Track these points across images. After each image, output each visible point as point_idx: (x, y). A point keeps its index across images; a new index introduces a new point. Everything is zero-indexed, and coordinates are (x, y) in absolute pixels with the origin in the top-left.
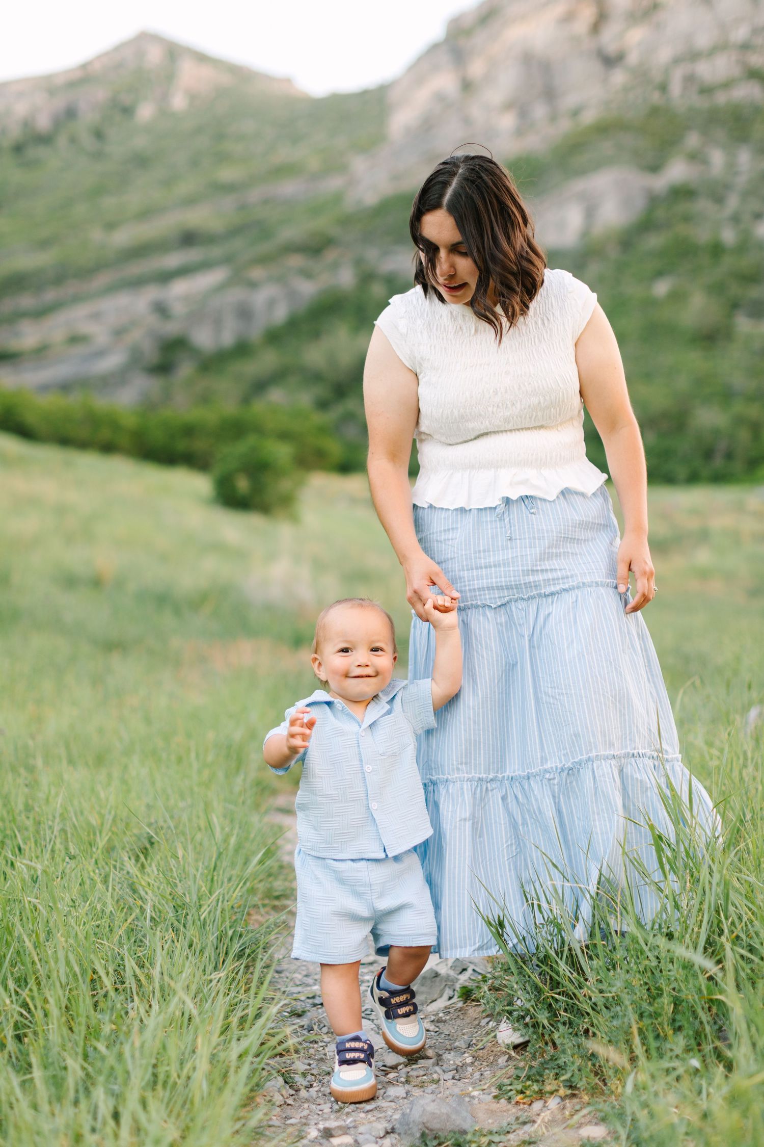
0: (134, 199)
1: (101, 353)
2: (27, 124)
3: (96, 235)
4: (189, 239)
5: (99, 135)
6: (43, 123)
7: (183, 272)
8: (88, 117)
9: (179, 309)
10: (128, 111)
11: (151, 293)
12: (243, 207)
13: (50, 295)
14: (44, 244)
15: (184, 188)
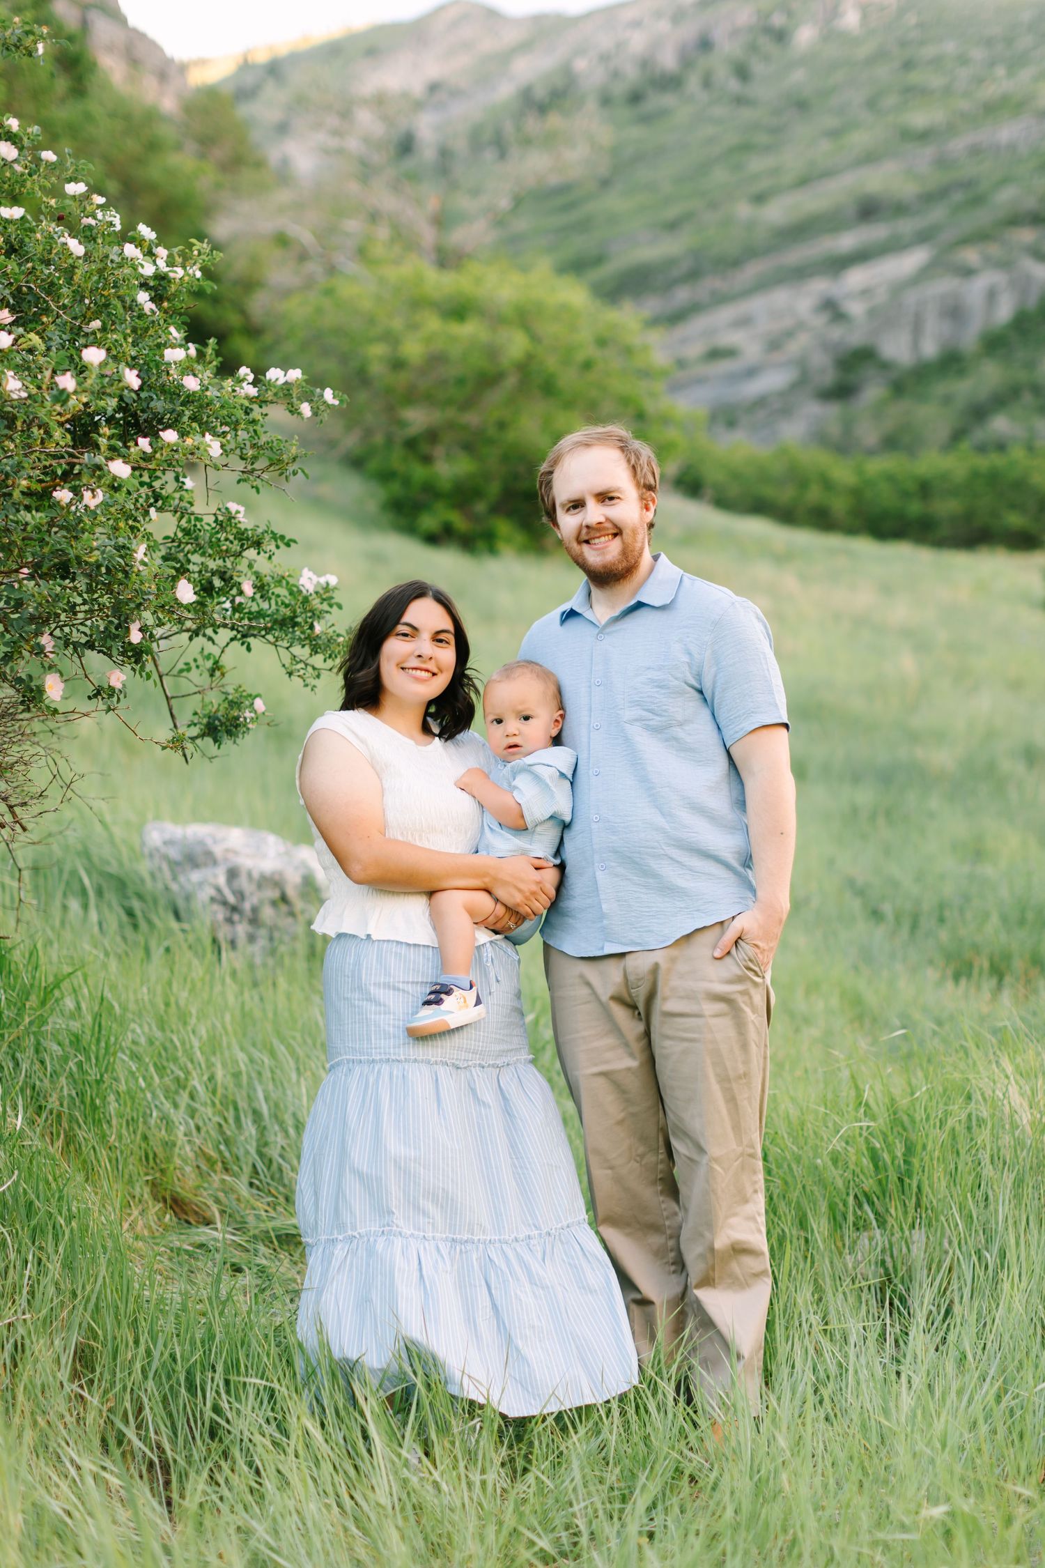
0: (792, 159)
1: (751, 372)
2: (645, 63)
3: (744, 210)
4: (869, 210)
5: (742, 73)
6: (668, 61)
7: (861, 257)
8: (728, 47)
9: (856, 309)
10: (781, 36)
11: (820, 287)
12: (942, 162)
13: (682, 295)
14: (672, 226)
15: (860, 139)
